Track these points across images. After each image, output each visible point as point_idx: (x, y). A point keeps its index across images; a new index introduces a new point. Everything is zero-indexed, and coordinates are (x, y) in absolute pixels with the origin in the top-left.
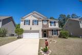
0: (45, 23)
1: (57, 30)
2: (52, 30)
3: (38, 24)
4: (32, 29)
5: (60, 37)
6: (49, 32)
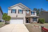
0: (28, 13)
3: (22, 13)
6: (31, 19)
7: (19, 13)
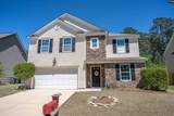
2: (117, 66)
6: (107, 71)
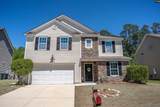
1: (120, 64)
3: (70, 49)
4: (56, 61)
5: (127, 80)
7: (58, 49)
